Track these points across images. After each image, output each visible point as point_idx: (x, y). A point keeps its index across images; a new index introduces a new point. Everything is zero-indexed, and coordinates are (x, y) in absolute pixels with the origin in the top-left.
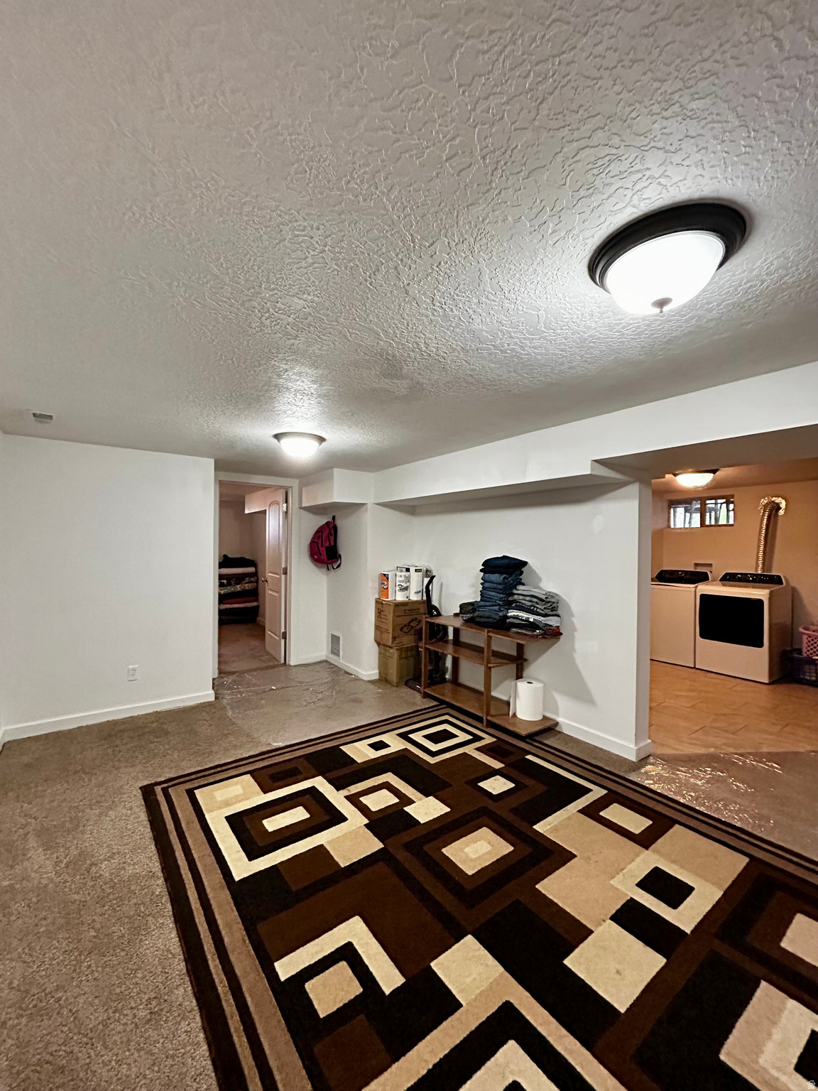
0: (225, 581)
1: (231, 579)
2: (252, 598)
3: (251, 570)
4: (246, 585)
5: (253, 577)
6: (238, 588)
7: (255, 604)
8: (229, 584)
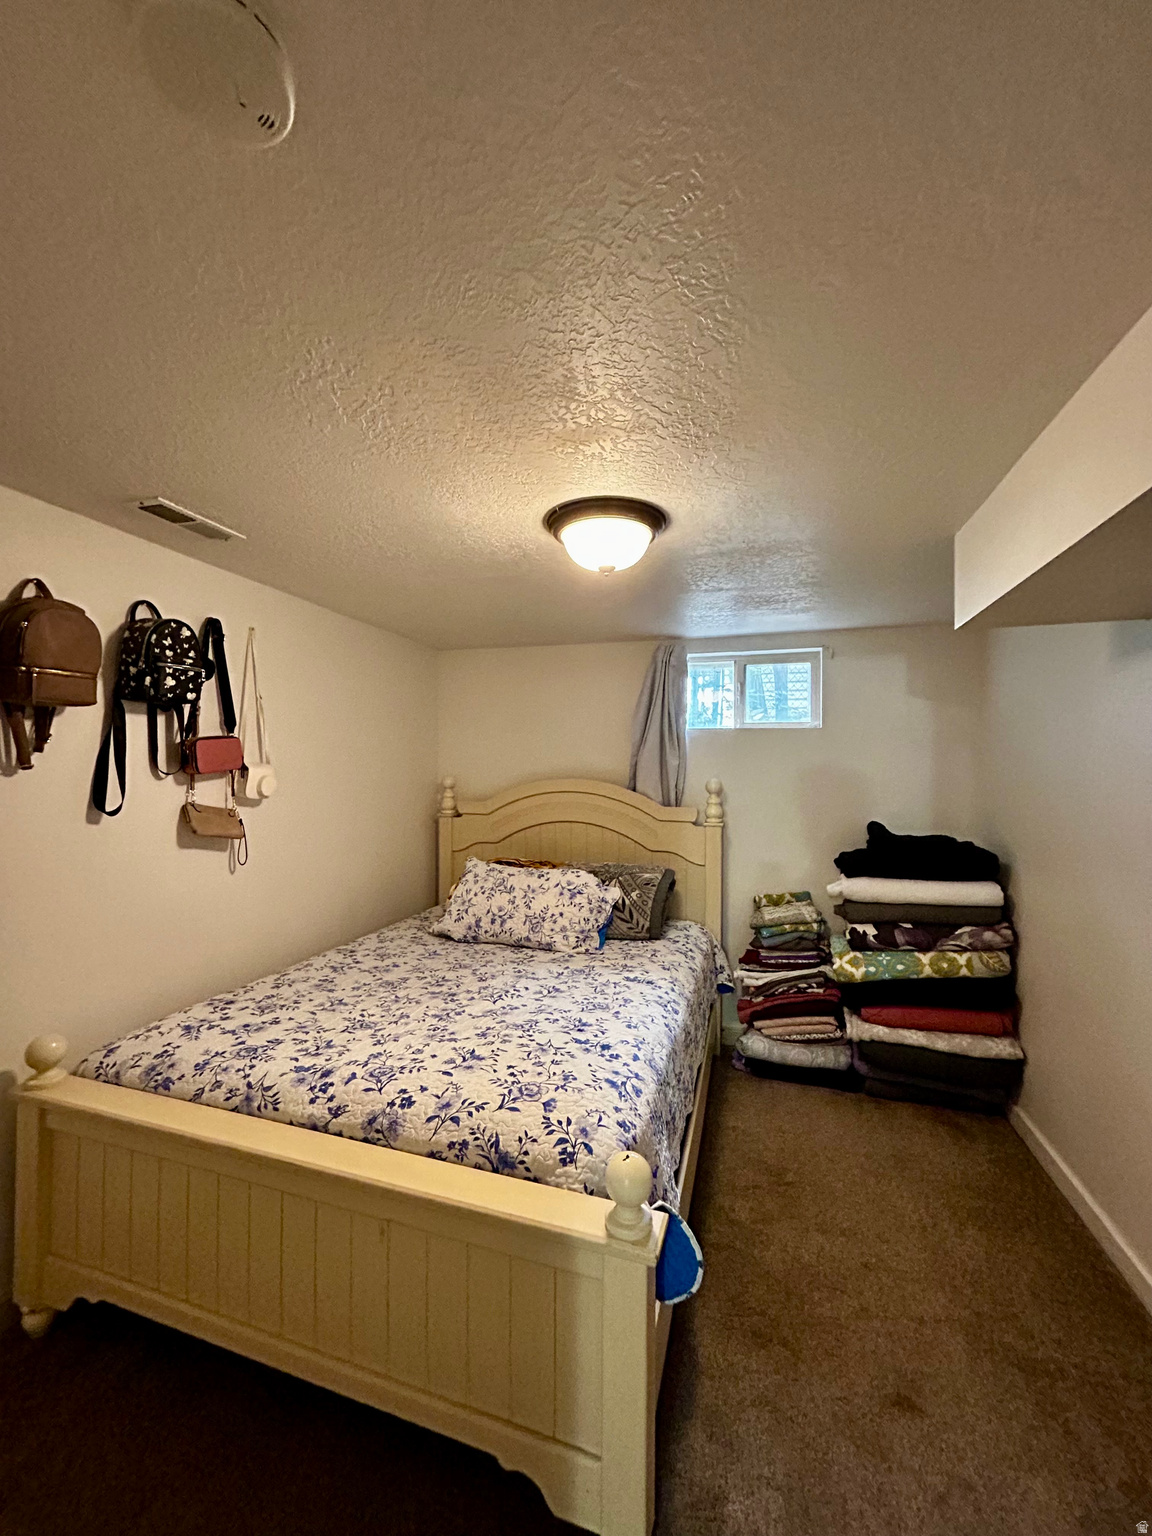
0: (871, 931)
1: (895, 924)
2: (992, 1020)
3: (984, 893)
4: (962, 959)
5: (989, 926)
6: (925, 964)
7: (1000, 1048)
8: (886, 943)
